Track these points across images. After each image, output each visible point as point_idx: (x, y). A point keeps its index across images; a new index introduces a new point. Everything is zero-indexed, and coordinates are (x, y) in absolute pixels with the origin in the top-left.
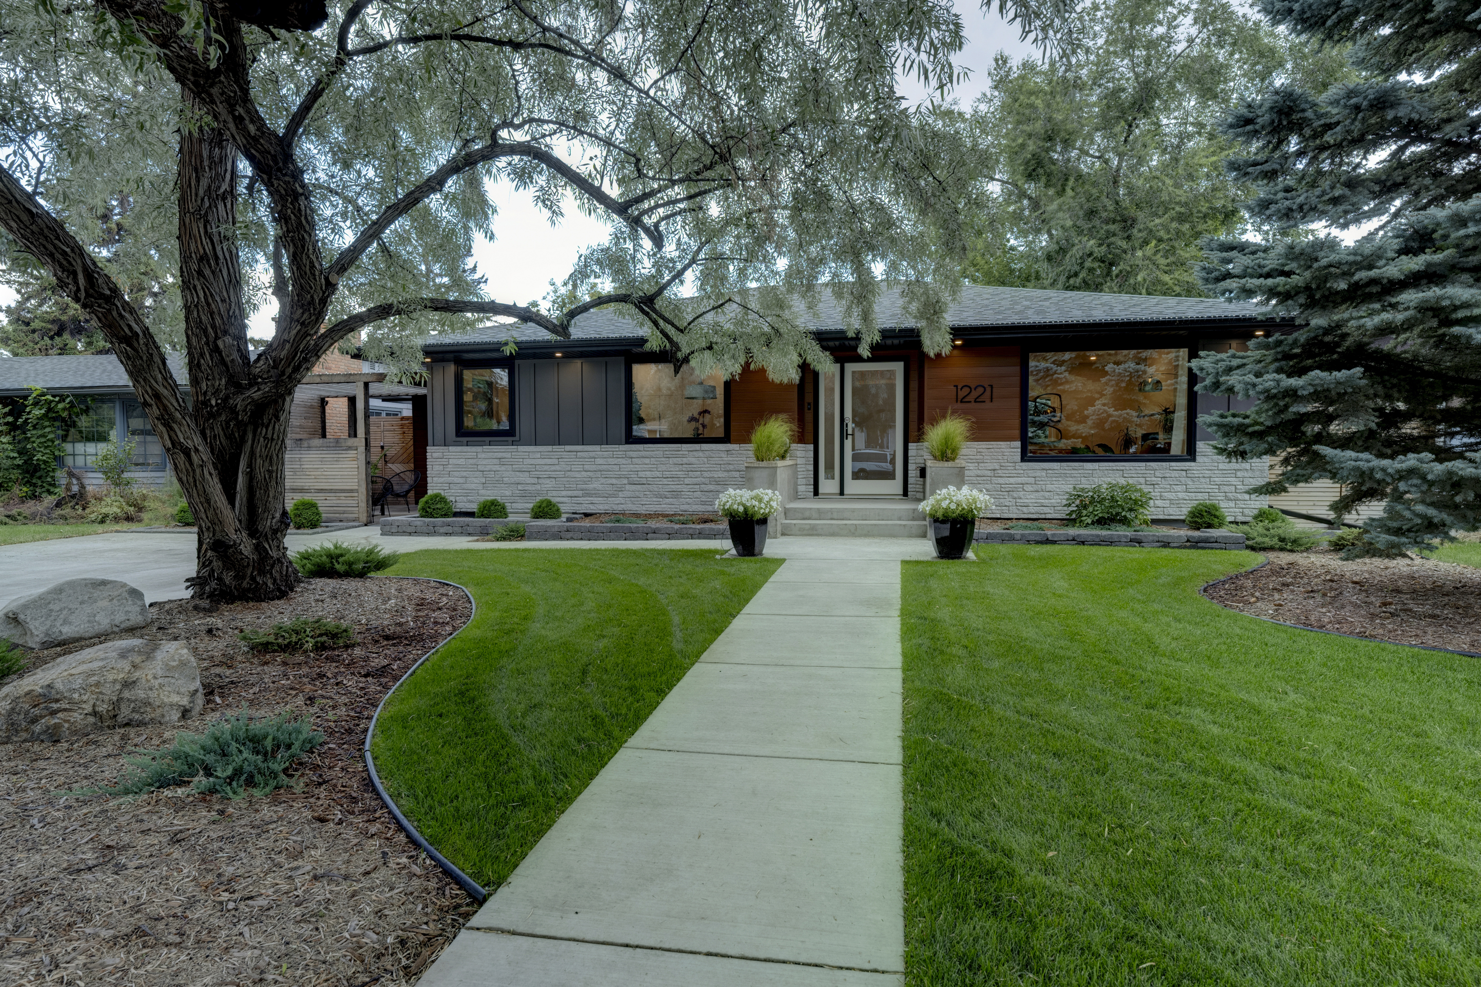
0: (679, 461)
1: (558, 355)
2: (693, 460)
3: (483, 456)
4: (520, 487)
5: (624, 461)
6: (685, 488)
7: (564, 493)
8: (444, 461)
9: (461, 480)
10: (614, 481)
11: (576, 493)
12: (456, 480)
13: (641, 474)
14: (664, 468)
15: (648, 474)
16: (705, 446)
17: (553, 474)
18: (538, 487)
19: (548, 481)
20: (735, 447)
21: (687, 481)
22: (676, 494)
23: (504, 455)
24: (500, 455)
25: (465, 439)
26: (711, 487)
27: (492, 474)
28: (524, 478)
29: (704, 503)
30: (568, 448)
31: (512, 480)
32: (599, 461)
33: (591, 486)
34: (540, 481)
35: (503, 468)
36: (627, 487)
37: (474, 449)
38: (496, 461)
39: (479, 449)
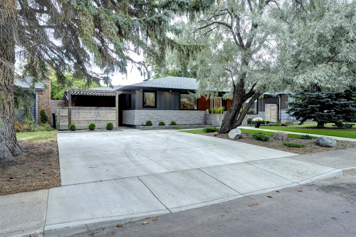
0: (189, 114)
1: (171, 91)
2: (192, 114)
3: (149, 112)
4: (158, 119)
5: (179, 114)
6: (191, 119)
7: (167, 120)
8: (140, 113)
9: (144, 118)
10: (177, 118)
11: (170, 120)
12: (143, 118)
13: (182, 116)
14: (186, 115)
15: (184, 116)
16: (194, 111)
17: (165, 116)
18: (162, 119)
19: (164, 118)
20: (199, 111)
21: (191, 118)
22: (189, 120)
23: (154, 112)
24: (153, 112)
25: (145, 108)
26: (195, 119)
27: (151, 116)
28: (158, 117)
29: (194, 122)
30: (168, 111)
31: (156, 118)
32: (174, 114)
33: (173, 119)
34: (162, 118)
35: (154, 115)
36: (180, 119)
37: (147, 110)
38: (152, 113)
39: (148, 111)
